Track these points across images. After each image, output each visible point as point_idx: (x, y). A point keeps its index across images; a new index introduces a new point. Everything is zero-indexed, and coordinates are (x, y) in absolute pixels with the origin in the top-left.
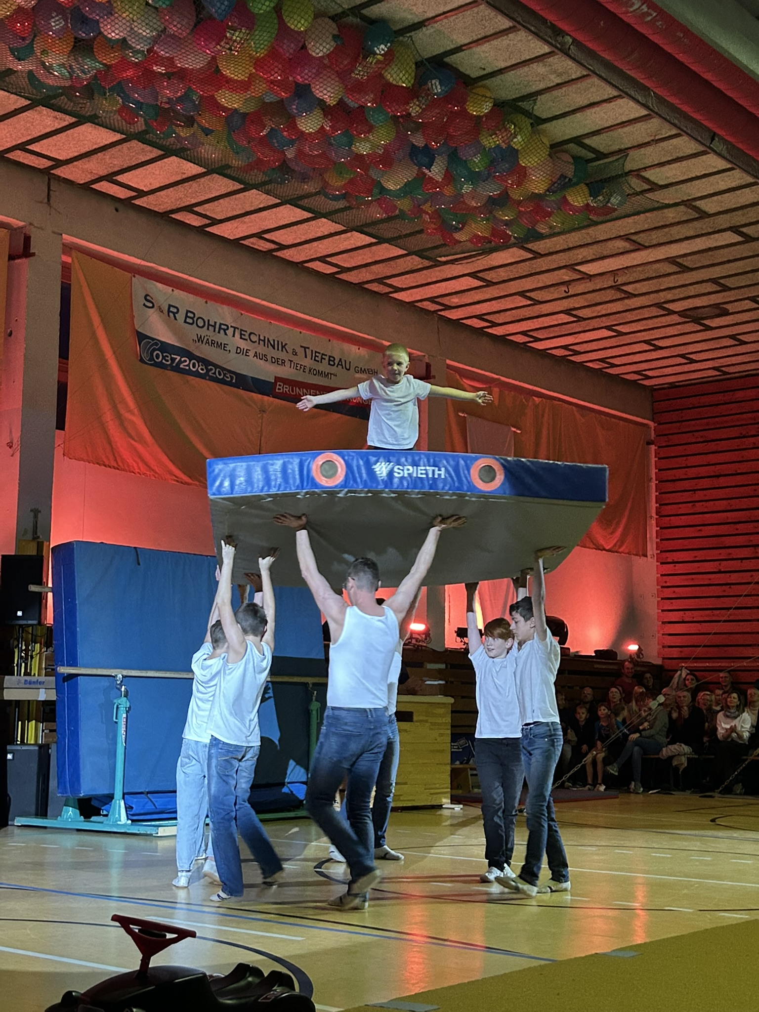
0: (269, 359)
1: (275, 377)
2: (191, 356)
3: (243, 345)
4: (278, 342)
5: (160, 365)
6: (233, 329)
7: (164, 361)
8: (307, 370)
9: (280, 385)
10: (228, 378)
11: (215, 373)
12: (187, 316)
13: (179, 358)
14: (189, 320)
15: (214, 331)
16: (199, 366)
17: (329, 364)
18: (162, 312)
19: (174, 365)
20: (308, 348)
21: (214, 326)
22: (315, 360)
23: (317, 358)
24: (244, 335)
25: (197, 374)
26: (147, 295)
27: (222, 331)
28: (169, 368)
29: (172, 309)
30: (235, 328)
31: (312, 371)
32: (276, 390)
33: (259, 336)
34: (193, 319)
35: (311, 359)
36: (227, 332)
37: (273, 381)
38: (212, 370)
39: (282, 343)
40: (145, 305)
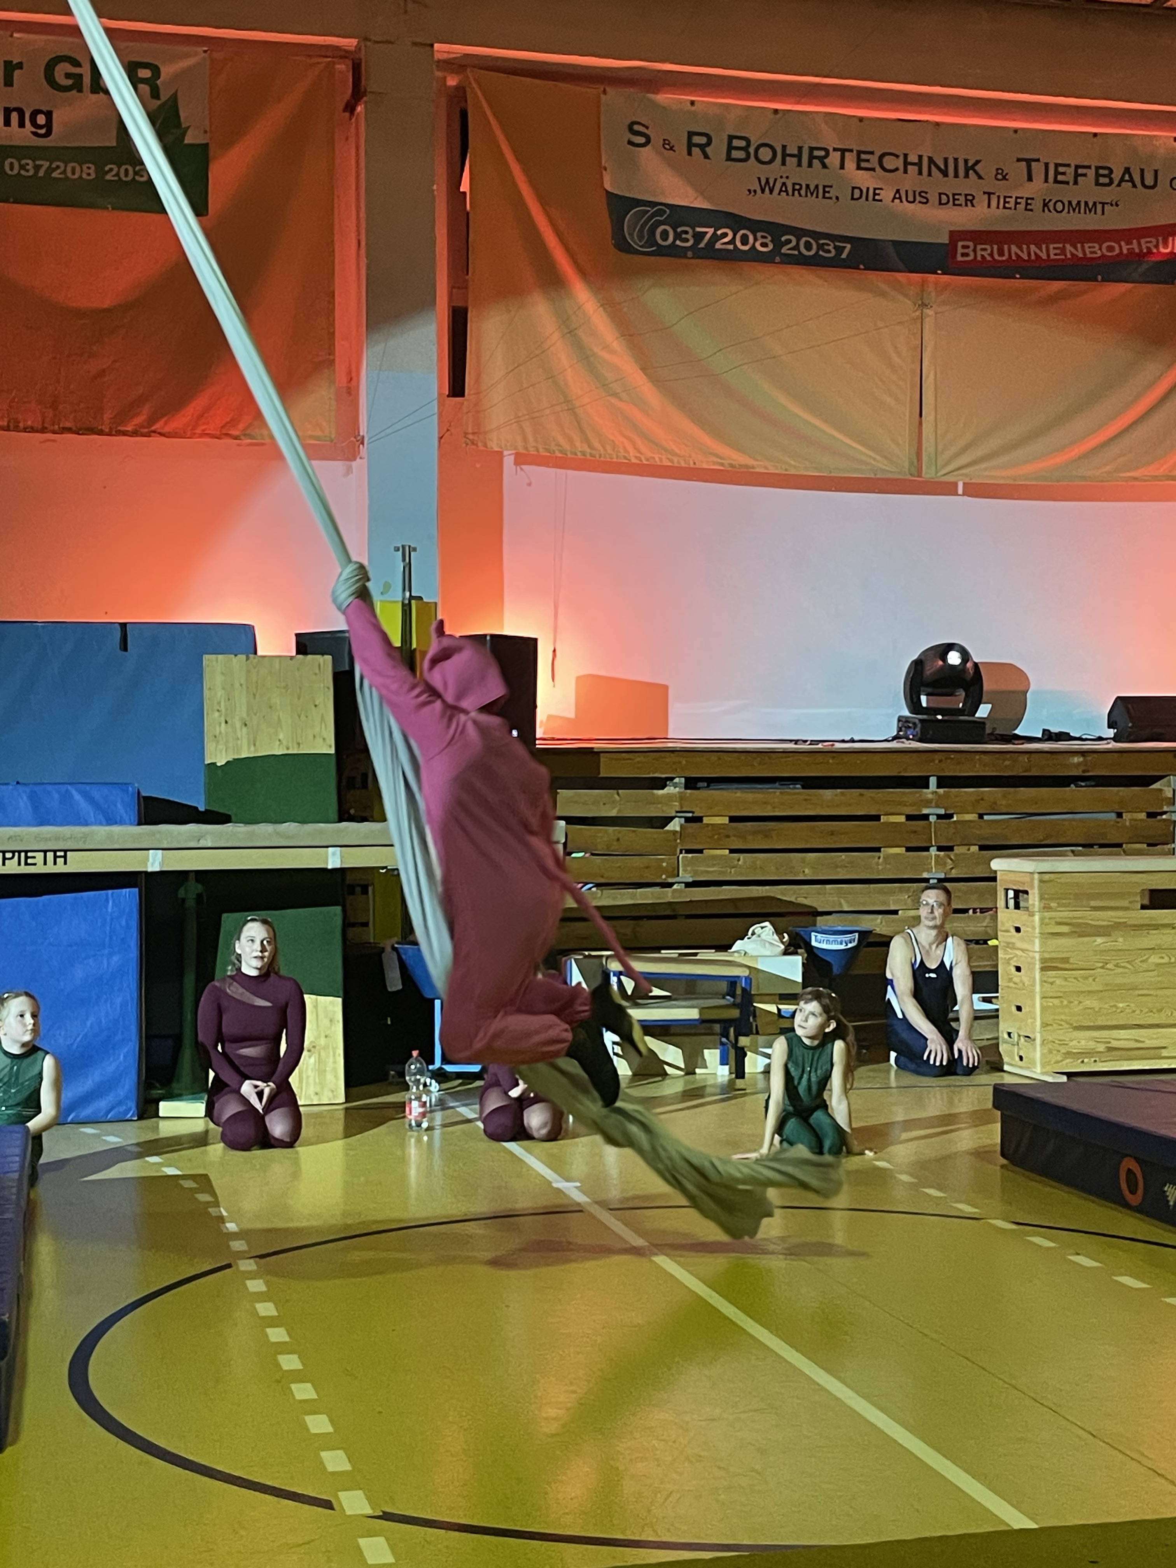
0: (933, 198)
1: (952, 233)
2: (736, 222)
3: (864, 179)
4: (956, 160)
5: (673, 252)
6: (838, 154)
7: (678, 242)
8: (1037, 205)
9: (964, 247)
10: (829, 251)
11: (796, 248)
12: (730, 148)
13: (711, 231)
14: (735, 154)
15: (799, 164)
16: (756, 240)
17: (1097, 184)
18: (671, 149)
19: (702, 245)
20: (1038, 160)
21: (799, 156)
22: (1056, 181)
23: (1060, 178)
24: (868, 161)
25: (753, 256)
26: (633, 123)
27: (816, 162)
28: (690, 254)
29: (696, 139)
30: (843, 151)
31: (1051, 205)
32: (960, 258)
33: (906, 156)
34: (746, 149)
35: (1046, 181)
36: (826, 161)
37: (947, 242)
38: (789, 241)
39: (966, 161)
40: (630, 143)
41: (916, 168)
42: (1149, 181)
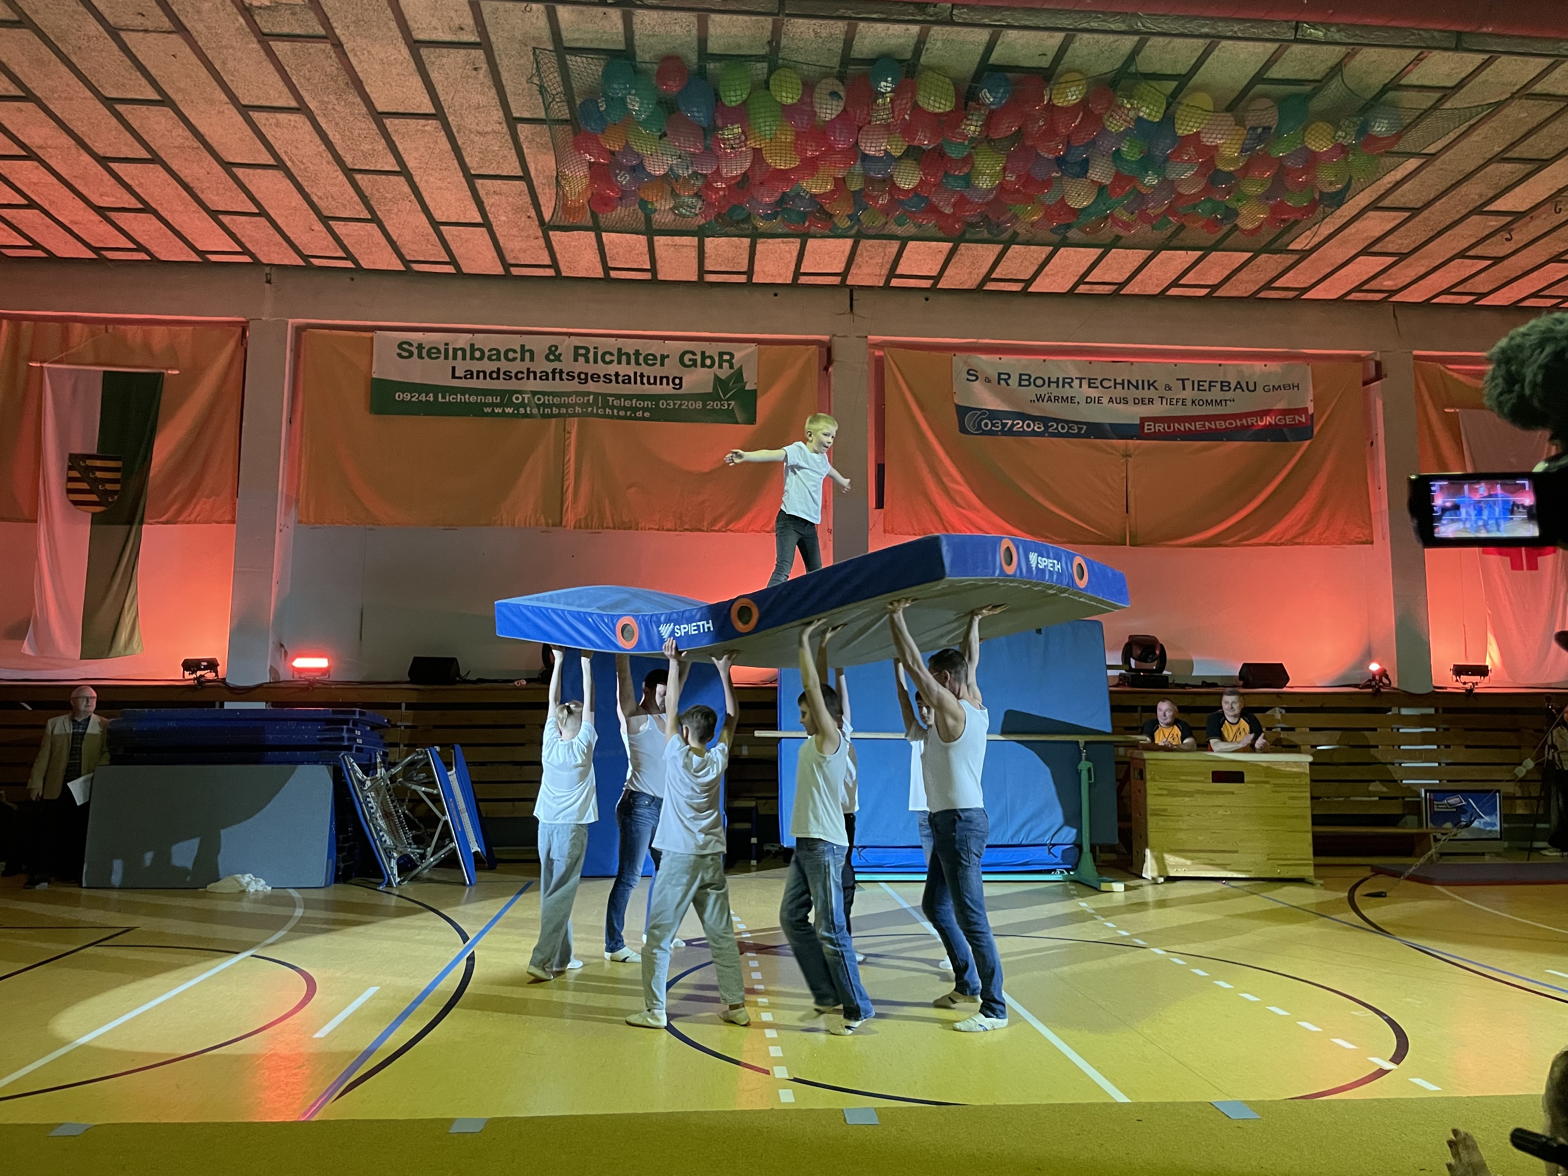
0: (1131, 401)
1: (1141, 418)
2: (1023, 417)
3: (1093, 393)
4: (1143, 381)
5: (990, 433)
6: (1078, 381)
7: (994, 428)
8: (1189, 402)
9: (1148, 426)
10: (1075, 430)
11: (1057, 428)
12: (1020, 380)
13: (1010, 422)
14: (1023, 383)
15: (1058, 386)
16: (1035, 425)
17: (1222, 390)
18: (989, 381)
19: (1006, 429)
20: (1188, 379)
21: (1057, 382)
23: (1201, 388)
24: (1095, 383)
25: (1034, 433)
26: (970, 370)
27: (1066, 385)
28: (999, 434)
29: (1002, 376)
30: (1081, 379)
31: (1196, 402)
32: (1146, 431)
33: (1115, 380)
34: (1029, 380)
35: (1193, 389)
36: (1072, 384)
37: (1138, 422)
38: (1052, 426)
39: (1148, 381)
40: (968, 380)
41: (1121, 386)
42: (1251, 387)
